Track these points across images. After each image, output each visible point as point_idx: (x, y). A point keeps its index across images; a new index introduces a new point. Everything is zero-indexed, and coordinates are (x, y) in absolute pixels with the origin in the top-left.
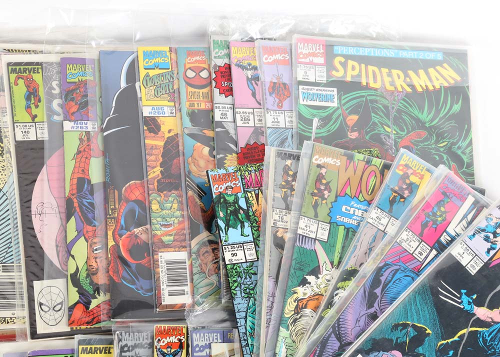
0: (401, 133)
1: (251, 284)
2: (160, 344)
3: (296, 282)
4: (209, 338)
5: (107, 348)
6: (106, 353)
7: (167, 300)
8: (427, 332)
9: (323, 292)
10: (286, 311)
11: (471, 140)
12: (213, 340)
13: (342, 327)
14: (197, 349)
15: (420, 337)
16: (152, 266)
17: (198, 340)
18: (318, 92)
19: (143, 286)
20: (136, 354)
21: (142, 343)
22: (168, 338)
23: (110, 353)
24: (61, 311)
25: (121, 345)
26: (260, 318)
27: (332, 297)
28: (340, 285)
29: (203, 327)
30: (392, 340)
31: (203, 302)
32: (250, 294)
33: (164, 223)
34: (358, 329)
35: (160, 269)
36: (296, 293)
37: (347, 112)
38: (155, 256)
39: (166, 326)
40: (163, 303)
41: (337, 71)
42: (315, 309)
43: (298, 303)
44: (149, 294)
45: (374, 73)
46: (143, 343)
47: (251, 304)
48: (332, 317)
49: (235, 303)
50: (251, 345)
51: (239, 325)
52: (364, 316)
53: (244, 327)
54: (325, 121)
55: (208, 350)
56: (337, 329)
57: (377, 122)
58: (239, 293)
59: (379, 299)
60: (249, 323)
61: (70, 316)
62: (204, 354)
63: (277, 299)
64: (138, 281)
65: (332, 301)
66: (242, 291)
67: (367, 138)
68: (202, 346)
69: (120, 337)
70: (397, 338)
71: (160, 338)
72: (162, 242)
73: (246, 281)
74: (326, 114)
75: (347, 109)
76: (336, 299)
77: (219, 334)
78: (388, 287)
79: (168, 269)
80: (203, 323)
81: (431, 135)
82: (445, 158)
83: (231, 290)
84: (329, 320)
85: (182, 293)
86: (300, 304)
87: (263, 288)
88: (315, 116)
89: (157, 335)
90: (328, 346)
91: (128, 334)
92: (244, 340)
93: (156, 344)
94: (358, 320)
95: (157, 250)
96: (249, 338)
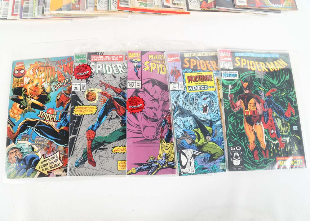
0: (266, 90)
11: (295, 92)
18: (229, 73)
24: (197, 4)
37: (243, 81)
41: (237, 63)
45: (252, 63)
54: (234, 86)
57: (256, 85)
61: (201, 6)
67: (253, 92)
74: (234, 83)
75: (243, 80)
81: (278, 90)
82: (285, 100)
88: (229, 84)
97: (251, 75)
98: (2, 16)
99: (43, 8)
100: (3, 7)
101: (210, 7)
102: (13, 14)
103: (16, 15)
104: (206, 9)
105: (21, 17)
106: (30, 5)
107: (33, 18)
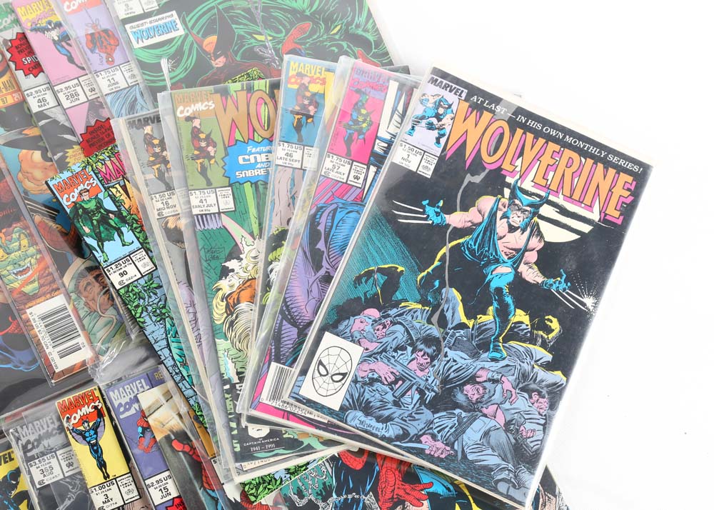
0: (279, 36)
1: (159, 302)
2: (72, 423)
3: (214, 277)
4: (131, 389)
5: (6, 455)
6: (7, 462)
7: (61, 364)
8: (399, 270)
9: (253, 274)
10: (216, 316)
11: (369, 10)
12: (138, 390)
13: (292, 308)
14: (122, 409)
15: (392, 279)
16: (24, 330)
17: (118, 398)
18: (153, 24)
19: (22, 360)
20: (45, 447)
21: (48, 431)
22: (79, 411)
23: (12, 459)
25: (22, 444)
26: (187, 340)
27: (266, 276)
28: (271, 257)
29: (120, 380)
30: (359, 298)
31: (108, 349)
32: (162, 314)
33: (18, 270)
34: (313, 302)
35: (36, 330)
36: (219, 289)
37: (200, 36)
38: (23, 317)
39: (71, 397)
40: (57, 371)
42: (252, 299)
43: (227, 300)
44: (33, 367)
46: (50, 431)
47: (168, 326)
48: (276, 301)
49: (147, 333)
50: (188, 376)
51: (163, 358)
52: (315, 282)
53: (170, 358)
54: (176, 58)
55: (136, 406)
56: (287, 313)
57: (243, 33)
58: (147, 319)
59: (325, 254)
60: (175, 351)
62: (132, 411)
63: (199, 307)
64: (13, 355)
65: (269, 281)
66: (151, 314)
67: (238, 58)
68: (127, 403)
69: (17, 434)
70: (365, 294)
71: (68, 415)
72: (25, 294)
73: (150, 300)
74: (173, 50)
75: (198, 33)
76: (273, 276)
77: (143, 380)
78: (331, 235)
79: (46, 326)
80: (116, 375)
81: (316, 24)
82: (345, 46)
83: (136, 319)
84: (274, 304)
85: (77, 349)
86: (231, 301)
87: (175, 300)
88: (160, 57)
89: (63, 413)
90: (283, 338)
91: (25, 427)
92: (177, 374)
93: (66, 425)
94: (309, 292)
95: (22, 307)
96: (181, 369)
97: (218, 9)
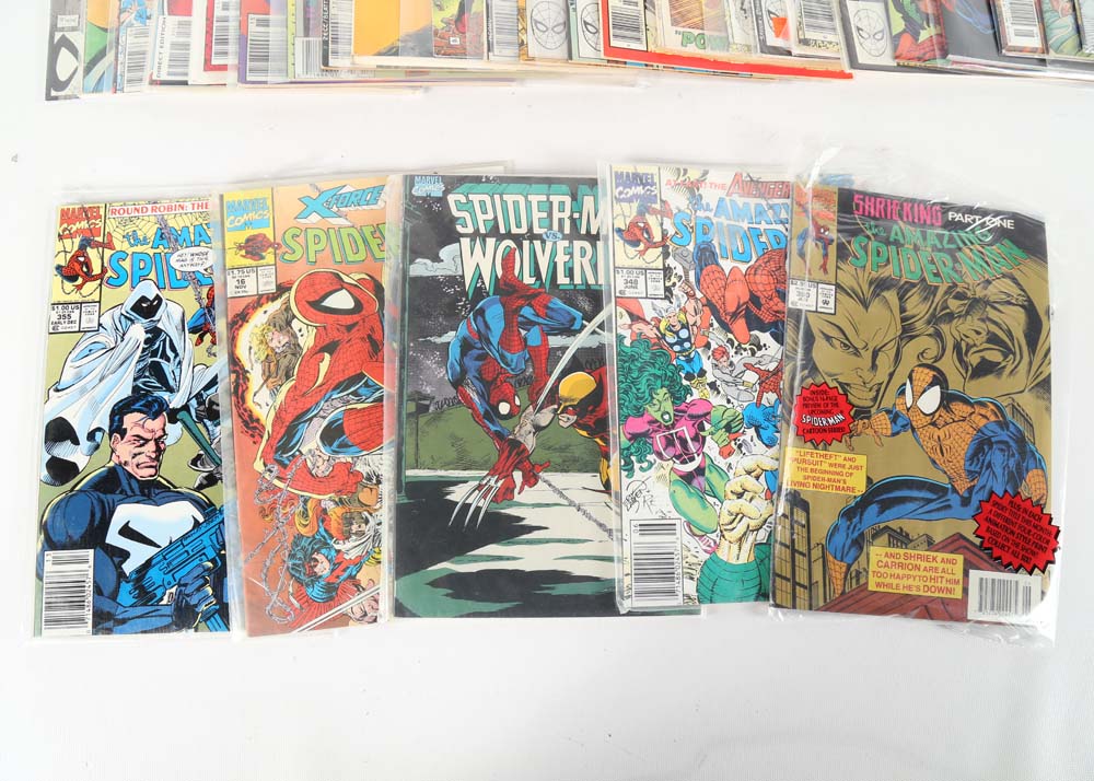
24: (881, 42)
98: (169, 74)
99: (326, 43)
100: (170, 38)
101: (927, 56)
102: (209, 66)
103: (223, 68)
104: (912, 63)
105: (242, 79)
106: (274, 32)
107: (289, 80)
